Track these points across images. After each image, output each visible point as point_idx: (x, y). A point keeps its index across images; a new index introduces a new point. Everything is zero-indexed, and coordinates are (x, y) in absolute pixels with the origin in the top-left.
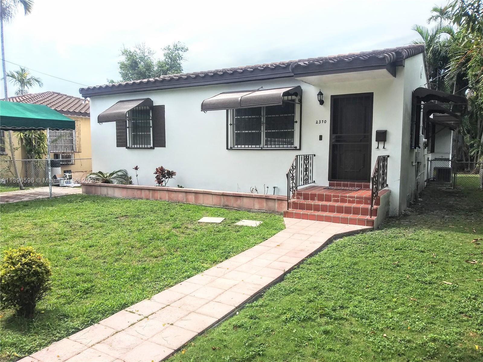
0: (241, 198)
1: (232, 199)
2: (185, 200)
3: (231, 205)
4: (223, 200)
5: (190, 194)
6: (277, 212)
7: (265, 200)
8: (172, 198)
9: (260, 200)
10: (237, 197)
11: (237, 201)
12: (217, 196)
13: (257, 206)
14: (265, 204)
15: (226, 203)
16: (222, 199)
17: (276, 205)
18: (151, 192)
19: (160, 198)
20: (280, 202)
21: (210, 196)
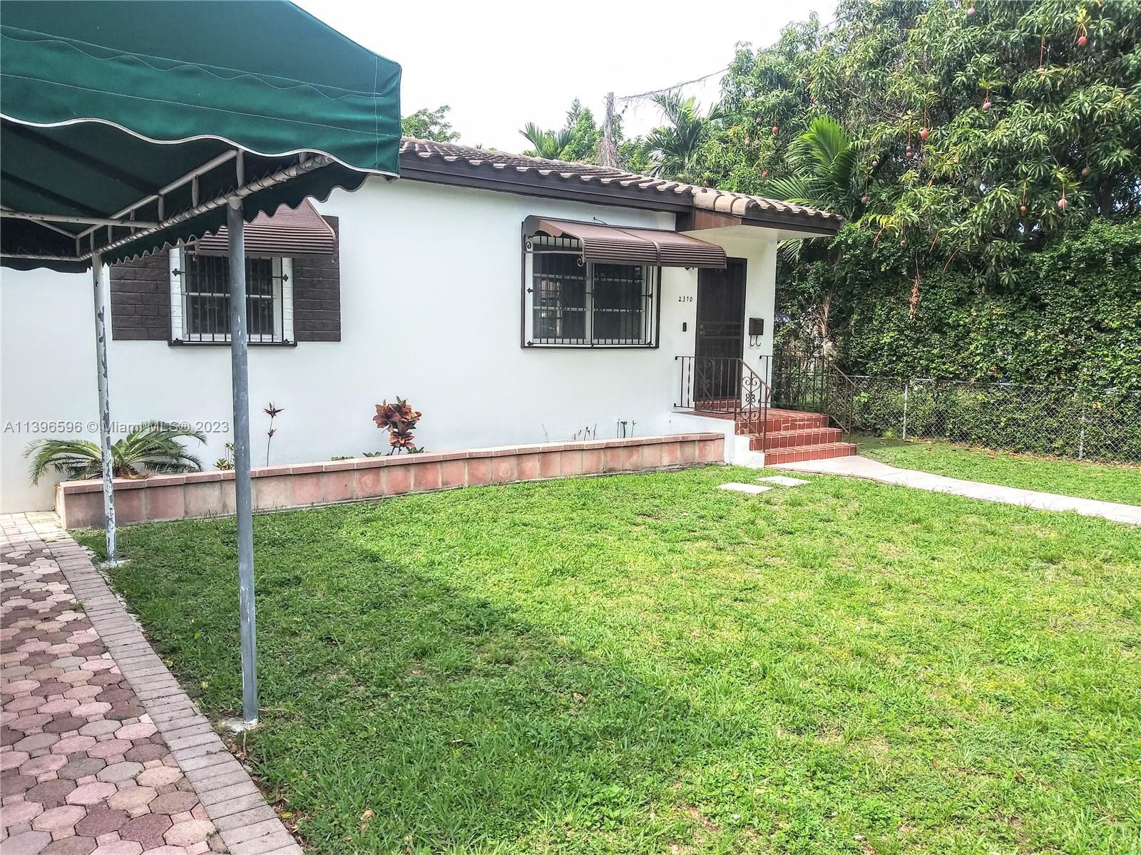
0: (640, 448)
1: (622, 454)
2: (516, 474)
3: (620, 467)
4: (605, 460)
5: (529, 457)
6: (699, 463)
7: (678, 446)
8: (480, 476)
9: (671, 447)
10: (631, 448)
11: (632, 456)
12: (592, 452)
13: (666, 460)
14: (679, 454)
15: (611, 465)
16: (603, 457)
17: (697, 452)
18: (413, 472)
19: (445, 483)
20: (702, 444)
21: (578, 456)
